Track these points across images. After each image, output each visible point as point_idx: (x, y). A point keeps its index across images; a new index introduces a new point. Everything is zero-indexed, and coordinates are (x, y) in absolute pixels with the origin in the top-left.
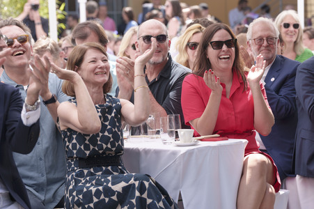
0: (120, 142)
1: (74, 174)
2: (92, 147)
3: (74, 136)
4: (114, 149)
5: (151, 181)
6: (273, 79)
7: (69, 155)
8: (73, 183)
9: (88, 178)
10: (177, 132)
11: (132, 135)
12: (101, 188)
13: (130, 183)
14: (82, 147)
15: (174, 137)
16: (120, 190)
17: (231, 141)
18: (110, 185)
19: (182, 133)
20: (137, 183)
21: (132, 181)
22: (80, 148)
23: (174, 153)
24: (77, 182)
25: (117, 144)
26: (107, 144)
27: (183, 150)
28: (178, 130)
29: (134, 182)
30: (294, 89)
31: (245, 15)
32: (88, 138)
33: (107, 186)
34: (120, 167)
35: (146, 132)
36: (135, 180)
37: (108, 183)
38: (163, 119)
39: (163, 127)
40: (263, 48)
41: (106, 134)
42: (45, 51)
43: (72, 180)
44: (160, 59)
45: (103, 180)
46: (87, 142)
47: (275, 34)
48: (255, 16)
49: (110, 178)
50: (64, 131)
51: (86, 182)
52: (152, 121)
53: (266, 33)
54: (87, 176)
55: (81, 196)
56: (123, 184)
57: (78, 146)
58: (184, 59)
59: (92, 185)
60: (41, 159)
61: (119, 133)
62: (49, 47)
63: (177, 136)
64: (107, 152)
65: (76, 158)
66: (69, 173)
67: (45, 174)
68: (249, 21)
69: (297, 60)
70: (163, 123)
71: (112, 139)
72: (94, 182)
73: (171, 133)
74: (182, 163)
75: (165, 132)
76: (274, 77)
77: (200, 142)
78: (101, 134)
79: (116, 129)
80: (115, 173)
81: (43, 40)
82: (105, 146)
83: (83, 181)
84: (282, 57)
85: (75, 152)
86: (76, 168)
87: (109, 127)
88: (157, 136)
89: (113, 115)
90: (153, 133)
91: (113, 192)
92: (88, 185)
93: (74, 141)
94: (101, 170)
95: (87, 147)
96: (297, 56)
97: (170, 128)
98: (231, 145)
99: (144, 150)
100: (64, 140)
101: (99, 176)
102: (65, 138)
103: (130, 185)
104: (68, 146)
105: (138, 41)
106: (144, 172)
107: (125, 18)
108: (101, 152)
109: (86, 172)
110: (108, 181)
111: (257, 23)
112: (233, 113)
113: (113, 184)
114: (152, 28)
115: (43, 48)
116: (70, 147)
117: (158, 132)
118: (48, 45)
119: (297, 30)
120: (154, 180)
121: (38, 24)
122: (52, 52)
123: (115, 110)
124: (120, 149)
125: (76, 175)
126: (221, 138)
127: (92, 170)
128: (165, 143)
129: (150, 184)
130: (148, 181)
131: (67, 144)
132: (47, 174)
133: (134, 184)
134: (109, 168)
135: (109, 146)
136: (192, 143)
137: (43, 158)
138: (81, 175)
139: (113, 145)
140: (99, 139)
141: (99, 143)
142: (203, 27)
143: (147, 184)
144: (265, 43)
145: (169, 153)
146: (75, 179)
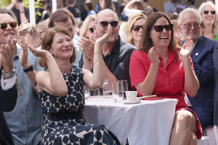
0: (82, 102)
1: (47, 125)
2: (61, 105)
3: (48, 97)
4: (77, 107)
5: (105, 130)
6: (197, 54)
7: (44, 111)
8: (47, 132)
9: (58, 128)
10: (125, 93)
11: (91, 95)
12: (68, 135)
13: (89, 131)
14: (54, 105)
15: (123, 97)
16: (82, 137)
17: (166, 100)
18: (74, 133)
19: (129, 94)
20: (95, 132)
21: (91, 130)
22: (52, 106)
23: (123, 109)
24: (50, 131)
25: (80, 103)
26: (72, 103)
27: (130, 107)
28: (126, 92)
29: (92, 131)
30: (213, 62)
31: (176, 6)
32: (58, 98)
33: (72, 134)
34: (82, 120)
35: (102, 94)
36: (94, 129)
37: (73, 132)
38: (114, 84)
39: (115, 90)
40: (190, 31)
41: (72, 95)
42: (26, 33)
43: (46, 129)
44: (112, 39)
45: (69, 129)
46: (57, 101)
47: (200, 20)
48: (184, 7)
49: (74, 128)
50: (40, 92)
51: (57, 131)
52: (106, 85)
53: (193, 20)
54: (57, 126)
55: (53, 142)
56: (84, 132)
57: (51, 104)
58: (130, 38)
59: (61, 133)
60: (23, 113)
61: (82, 95)
62: (29, 30)
63: (125, 97)
64: (73, 109)
65: (49, 113)
66: (44, 124)
67: (26, 124)
68: (179, 10)
69: (214, 40)
70: (115, 87)
71: (76, 100)
72: (62, 131)
73: (120, 94)
74: (129, 117)
75: (116, 93)
76: (198, 52)
77: (142, 101)
78: (68, 96)
79: (80, 92)
80: (78, 124)
81: (25, 25)
82: (71, 105)
83: (55, 130)
84: (204, 37)
85: (48, 108)
86: (49, 121)
87: (74, 90)
88: (110, 96)
89: (77, 81)
90: (107, 94)
91: (77, 139)
92: (58, 133)
93: (48, 100)
94: (68, 122)
95: (57, 105)
96: (215, 36)
97: (120, 90)
98: (165, 103)
99: (100, 106)
100: (40, 99)
101: (66, 126)
102: (41, 98)
103: (90, 133)
104: (43, 104)
105: (96, 25)
106: (100, 123)
107: (86, 8)
108: (68, 109)
109: (56, 123)
110: (73, 130)
111: (186, 12)
112: (168, 79)
113: (77, 133)
114: (107, 16)
115: (24, 30)
116: (45, 104)
117: (111, 94)
118: (29, 28)
119: (214, 15)
120: (108, 129)
121: (22, 12)
122: (31, 33)
123: (78, 78)
124: (82, 107)
125: (49, 126)
126: (158, 98)
127: (61, 122)
128: (116, 102)
129: (105, 132)
130: (103, 130)
131: (43, 102)
132: (27, 124)
133: (93, 133)
134: (74, 120)
135: (74, 104)
136: (136, 102)
137: (25, 112)
138: (53, 125)
139: (77, 104)
140: (66, 99)
141: (66, 102)
142: (144, 15)
143: (102, 132)
144: (193, 28)
145: (119, 109)
146: (48, 129)
